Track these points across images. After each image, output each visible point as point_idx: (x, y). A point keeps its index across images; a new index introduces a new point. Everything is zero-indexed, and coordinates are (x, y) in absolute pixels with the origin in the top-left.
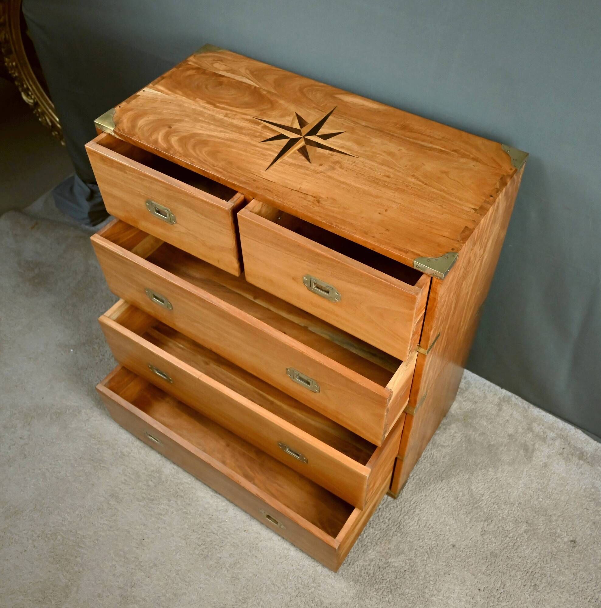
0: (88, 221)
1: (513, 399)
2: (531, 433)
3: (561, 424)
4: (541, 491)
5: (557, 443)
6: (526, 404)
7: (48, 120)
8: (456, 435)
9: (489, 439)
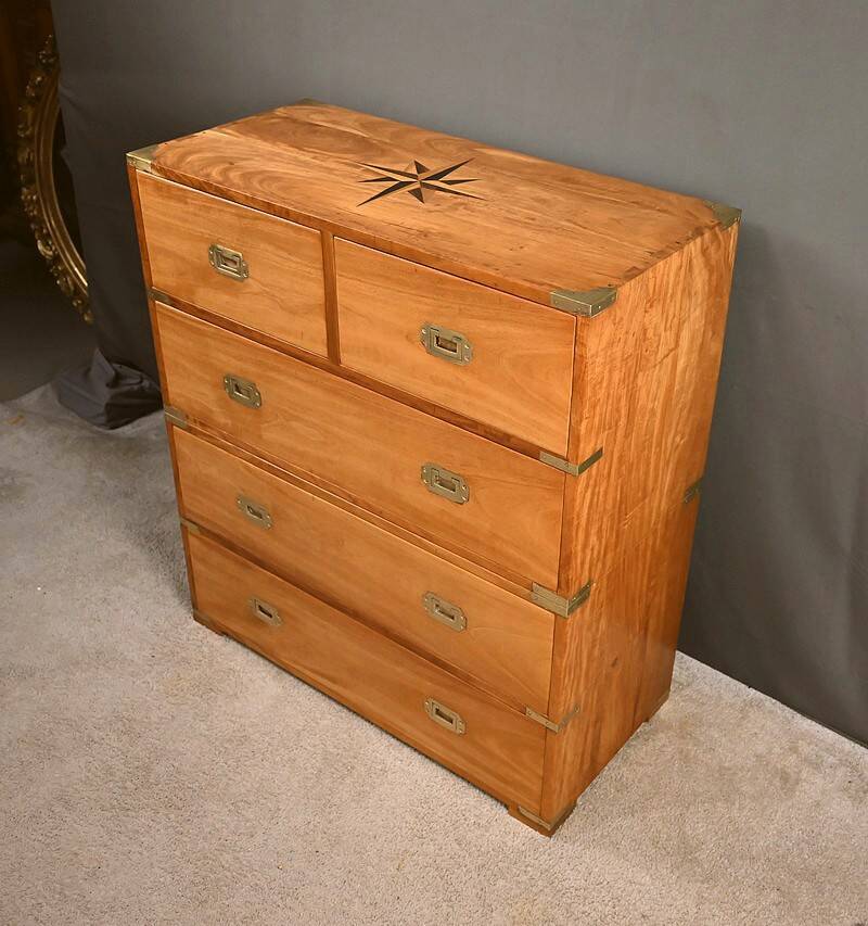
0: (103, 419)
1: (767, 704)
2: (795, 756)
3: (848, 745)
4: (808, 843)
5: (841, 772)
6: (788, 711)
7: (70, 283)
8: (664, 749)
9: (721, 759)
